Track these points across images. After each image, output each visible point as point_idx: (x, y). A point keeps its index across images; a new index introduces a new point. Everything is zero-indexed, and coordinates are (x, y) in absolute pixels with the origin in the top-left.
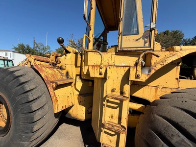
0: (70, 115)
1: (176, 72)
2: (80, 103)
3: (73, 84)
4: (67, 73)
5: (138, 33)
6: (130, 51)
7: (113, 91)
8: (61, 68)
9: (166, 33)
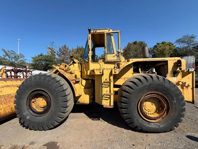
0: (79, 102)
1: (131, 70)
2: (86, 93)
3: (80, 82)
4: (76, 76)
5: (114, 53)
6: (111, 62)
7: (106, 80)
8: (71, 73)
9: (135, 43)
